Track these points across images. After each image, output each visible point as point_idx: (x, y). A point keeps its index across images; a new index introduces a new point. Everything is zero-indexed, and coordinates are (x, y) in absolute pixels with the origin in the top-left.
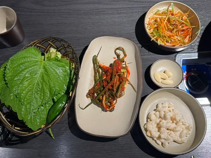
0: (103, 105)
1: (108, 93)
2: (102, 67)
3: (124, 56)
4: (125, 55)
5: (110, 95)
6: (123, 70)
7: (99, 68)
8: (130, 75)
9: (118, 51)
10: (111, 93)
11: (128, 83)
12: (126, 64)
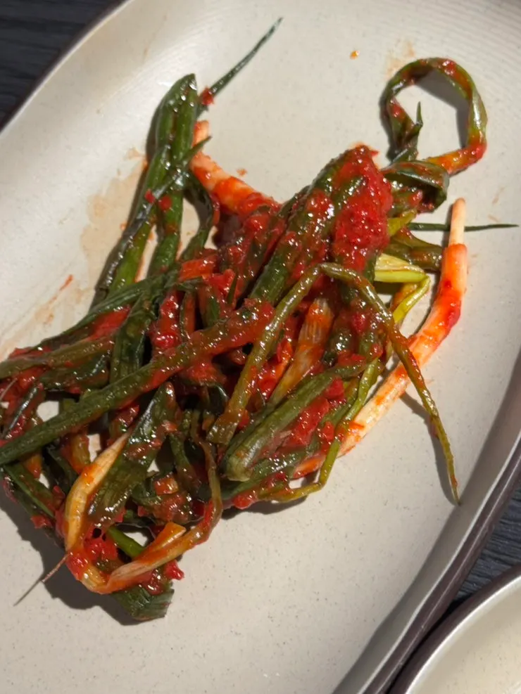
0: (65, 525)
1: (167, 426)
2: (211, 186)
3: (455, 145)
4: (472, 146)
5: (178, 448)
6: (397, 262)
7: (187, 193)
8: (457, 329)
9: (412, 99)
10: (195, 435)
11: (405, 397)
12: (447, 229)
